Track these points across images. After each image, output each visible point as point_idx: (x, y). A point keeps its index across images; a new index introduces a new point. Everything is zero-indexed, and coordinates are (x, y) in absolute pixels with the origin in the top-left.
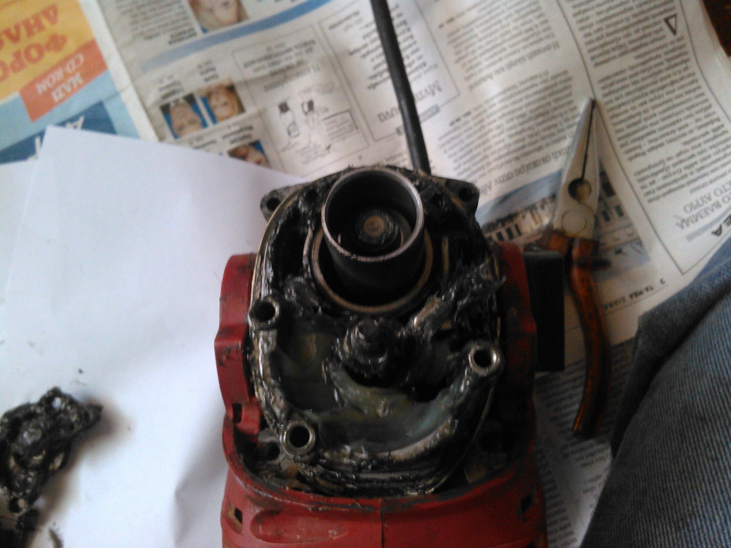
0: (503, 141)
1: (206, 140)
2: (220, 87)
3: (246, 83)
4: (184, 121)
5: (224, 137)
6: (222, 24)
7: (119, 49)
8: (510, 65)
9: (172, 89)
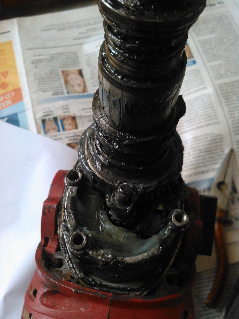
0: (189, 159)
1: (58, 137)
2: (69, 116)
3: (81, 117)
4: (51, 128)
5: (66, 137)
6: (76, 92)
7: (30, 93)
8: (197, 128)
9: (48, 113)
